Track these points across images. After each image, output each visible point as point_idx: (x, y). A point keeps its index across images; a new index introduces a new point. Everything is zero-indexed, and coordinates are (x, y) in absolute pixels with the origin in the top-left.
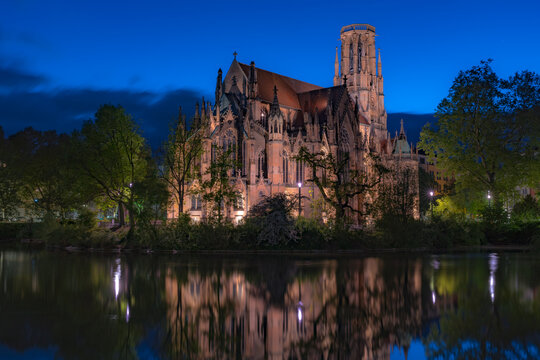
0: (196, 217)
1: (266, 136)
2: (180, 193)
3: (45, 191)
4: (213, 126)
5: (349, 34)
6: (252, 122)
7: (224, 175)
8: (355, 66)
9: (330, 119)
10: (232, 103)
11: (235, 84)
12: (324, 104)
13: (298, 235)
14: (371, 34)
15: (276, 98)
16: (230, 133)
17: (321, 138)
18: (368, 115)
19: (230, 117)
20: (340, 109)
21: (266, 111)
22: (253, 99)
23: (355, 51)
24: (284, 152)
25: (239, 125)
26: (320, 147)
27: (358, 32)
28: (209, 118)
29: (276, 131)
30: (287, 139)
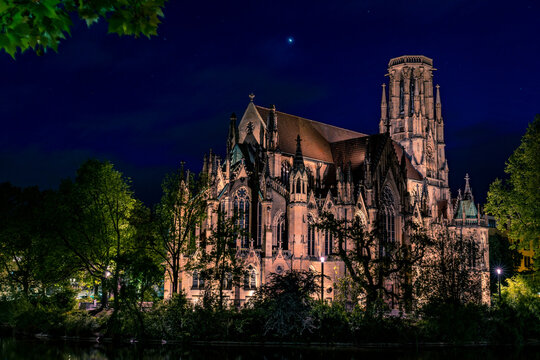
0: (195, 298)
1: (287, 197)
2: (173, 268)
3: (23, 261)
4: (221, 185)
5: (399, 68)
6: (268, 179)
7: (233, 245)
8: (406, 107)
9: (368, 175)
10: (246, 156)
11: (250, 133)
12: (360, 157)
13: (316, 323)
14: (427, 68)
15: (299, 150)
16: (242, 193)
17: (356, 200)
18: (423, 169)
19: (243, 173)
20: (381, 163)
21: (289, 165)
22: (273, 151)
23: (407, 89)
24: (309, 217)
25: (253, 183)
26: (354, 211)
27: (410, 65)
28: (215, 174)
29: (299, 191)
30: (313, 201)
